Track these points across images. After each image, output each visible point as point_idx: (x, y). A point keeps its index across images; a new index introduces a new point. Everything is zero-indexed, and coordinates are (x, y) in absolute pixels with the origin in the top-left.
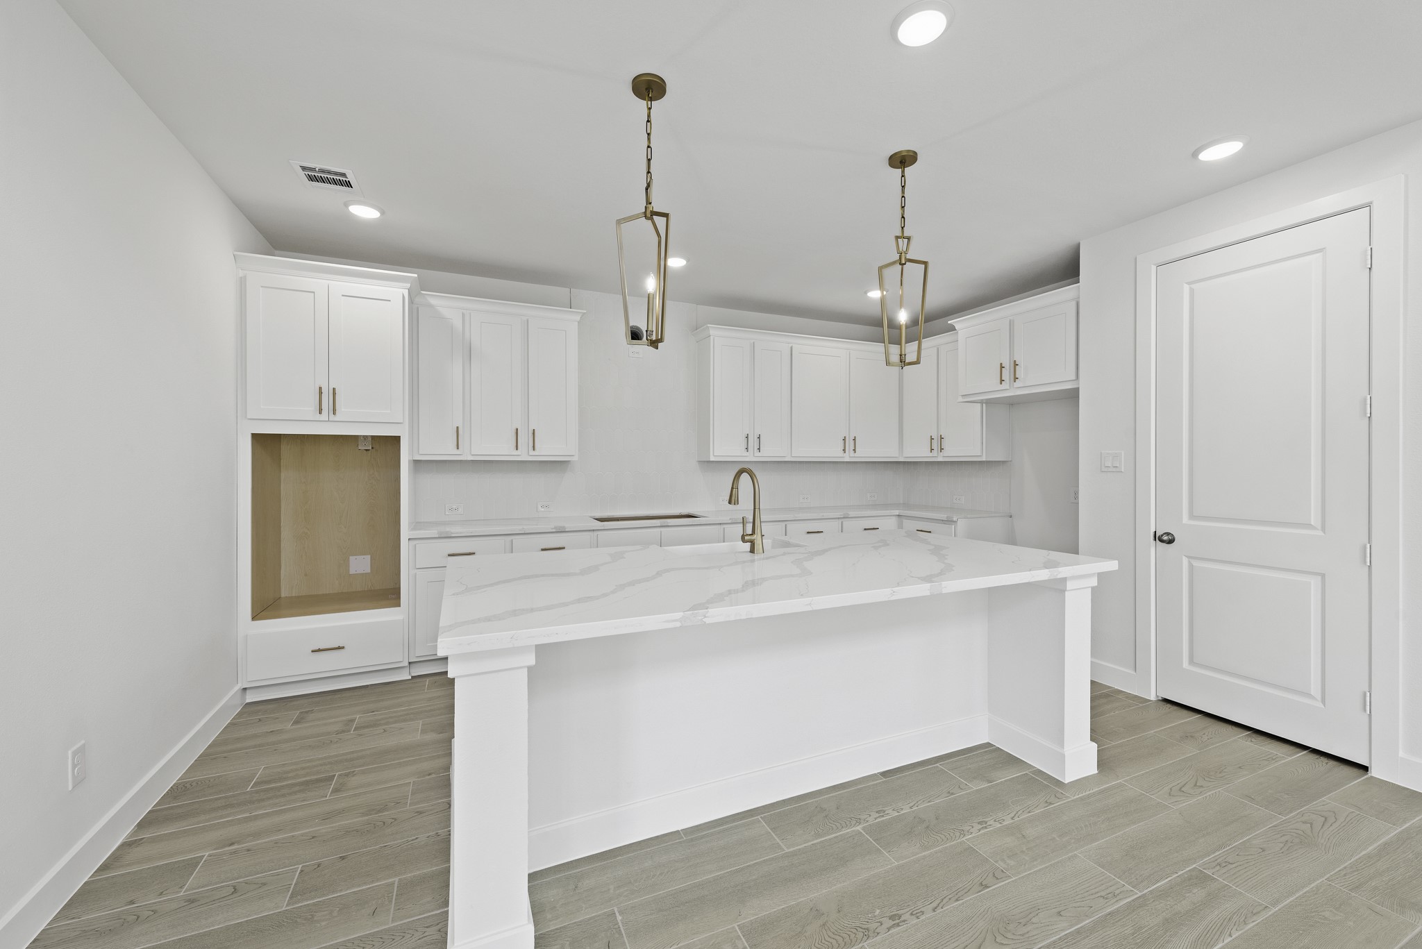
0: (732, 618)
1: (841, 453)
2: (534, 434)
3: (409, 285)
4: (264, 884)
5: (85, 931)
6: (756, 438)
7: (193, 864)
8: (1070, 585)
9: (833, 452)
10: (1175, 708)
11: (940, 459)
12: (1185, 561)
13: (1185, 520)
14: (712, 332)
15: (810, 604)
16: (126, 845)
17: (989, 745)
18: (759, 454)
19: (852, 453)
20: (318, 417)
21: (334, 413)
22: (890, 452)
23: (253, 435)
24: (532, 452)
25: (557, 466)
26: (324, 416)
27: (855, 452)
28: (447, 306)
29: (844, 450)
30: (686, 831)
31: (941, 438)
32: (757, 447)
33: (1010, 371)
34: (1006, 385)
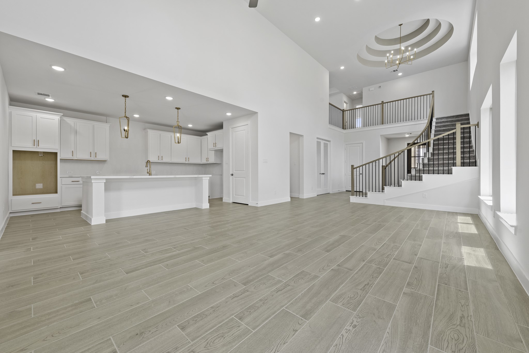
1: (185, 162)
2: (96, 153)
3: (60, 116)
6: (161, 157)
8: (203, 179)
9: (183, 161)
11: (208, 163)
12: (234, 178)
13: (234, 171)
14: (148, 131)
18: (162, 161)
19: (188, 162)
20: (33, 147)
21: (38, 146)
23: (13, 150)
24: (95, 158)
25: (104, 161)
26: (35, 147)
28: (70, 121)
29: (186, 161)
31: (208, 158)
32: (161, 159)
33: (215, 144)
34: (215, 147)
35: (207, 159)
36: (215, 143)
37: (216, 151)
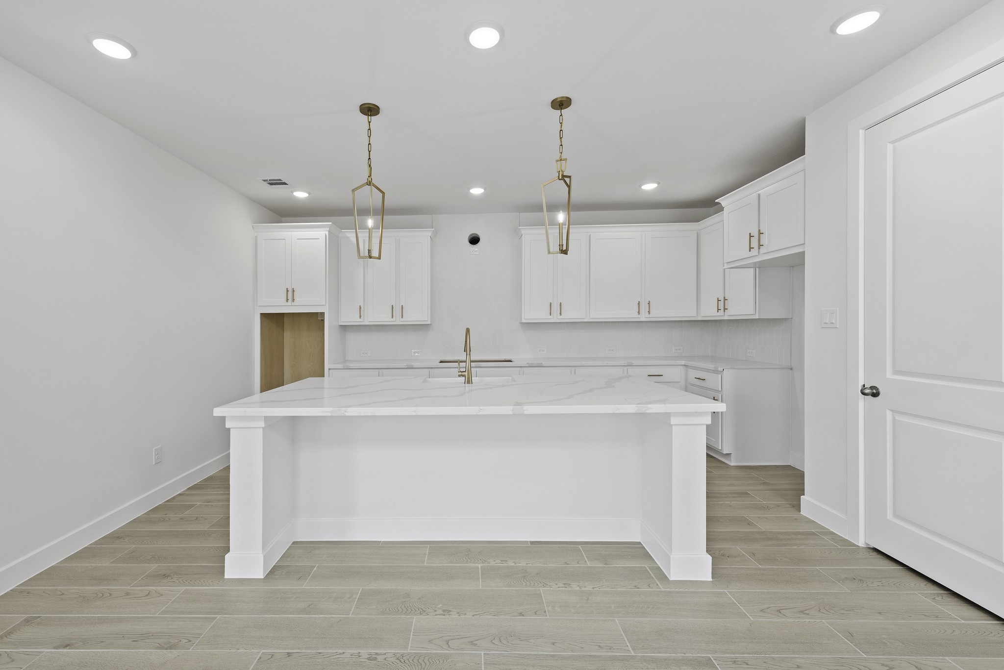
0: (362, 414)
1: (637, 315)
3: (328, 229)
4: (206, 519)
5: (148, 520)
6: (558, 305)
7: (192, 506)
10: (880, 556)
11: (726, 318)
12: (889, 415)
13: (889, 374)
14: (523, 232)
15: (415, 411)
16: (180, 495)
17: (639, 543)
18: (561, 318)
19: (647, 315)
20: (286, 303)
21: (293, 301)
22: (689, 313)
23: (262, 314)
25: (424, 327)
26: (289, 303)
27: (649, 314)
29: (639, 312)
30: (384, 542)
31: (725, 300)
32: (559, 312)
33: (756, 240)
34: (754, 252)
35: (723, 303)
36: (756, 234)
37: (761, 267)
